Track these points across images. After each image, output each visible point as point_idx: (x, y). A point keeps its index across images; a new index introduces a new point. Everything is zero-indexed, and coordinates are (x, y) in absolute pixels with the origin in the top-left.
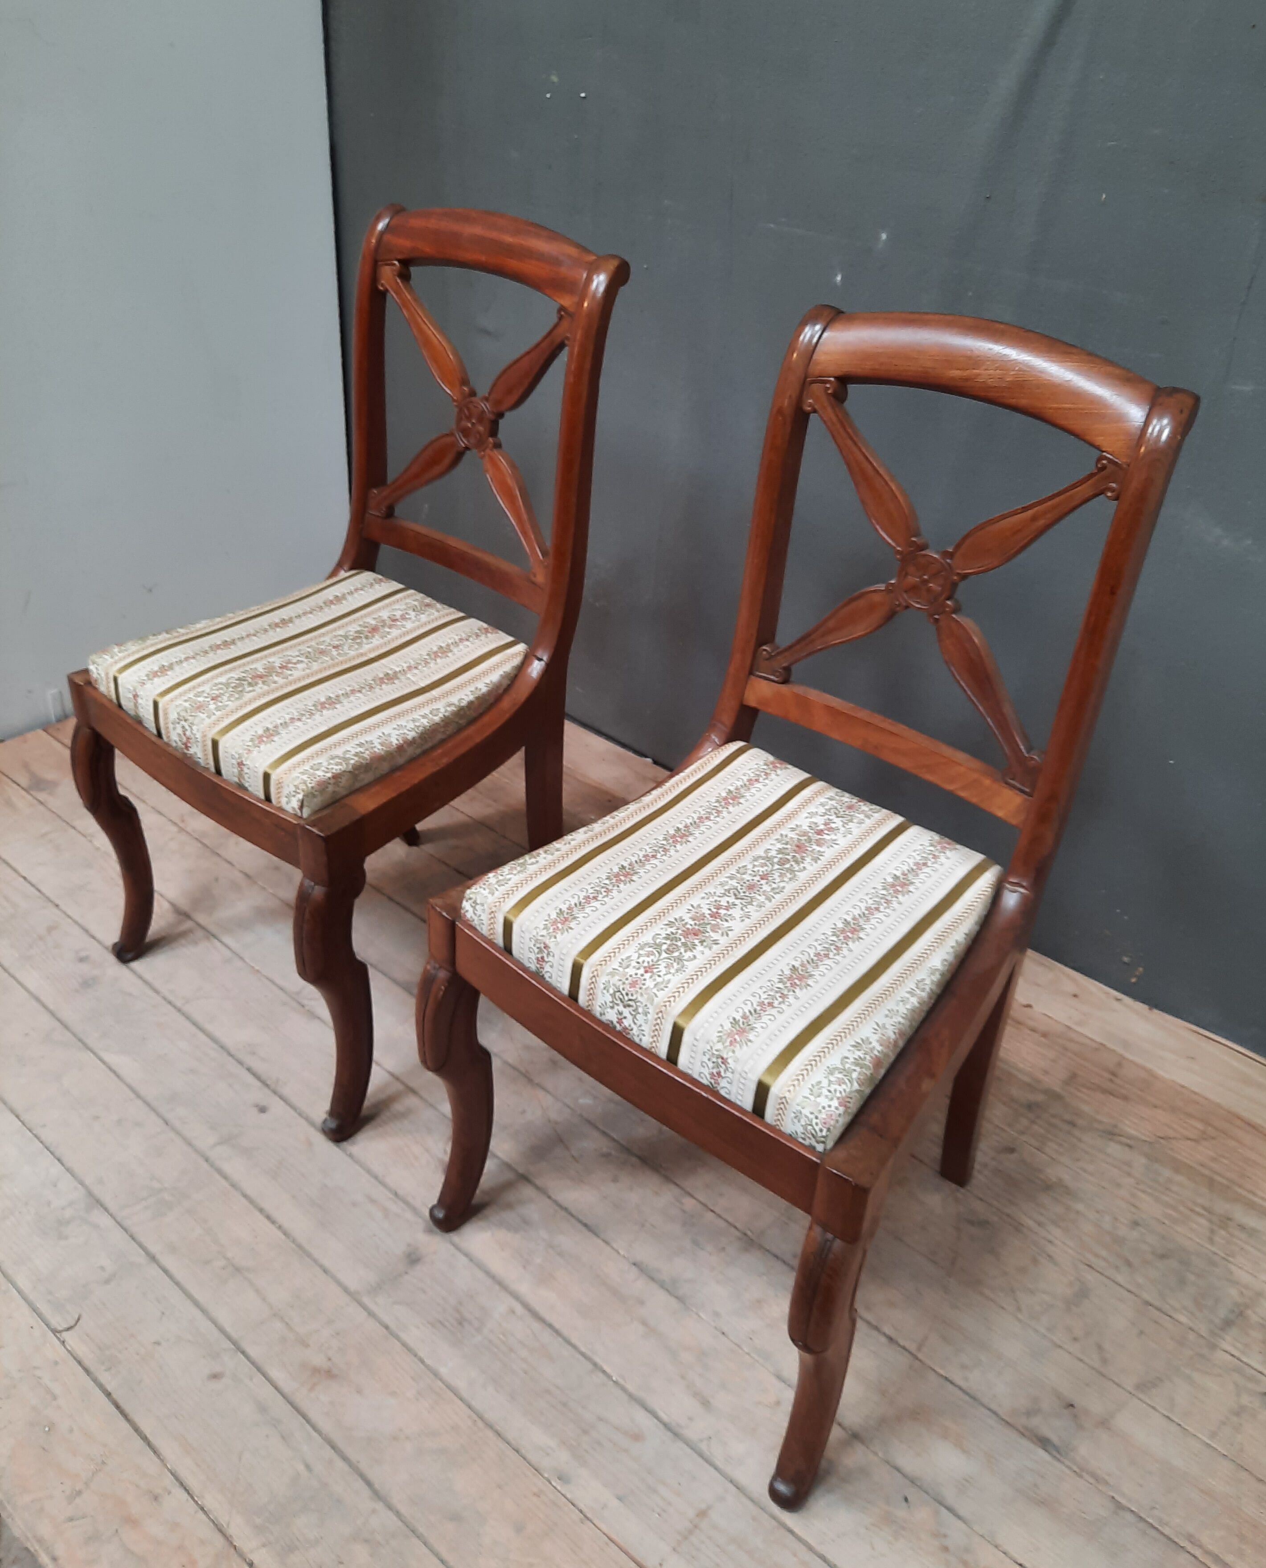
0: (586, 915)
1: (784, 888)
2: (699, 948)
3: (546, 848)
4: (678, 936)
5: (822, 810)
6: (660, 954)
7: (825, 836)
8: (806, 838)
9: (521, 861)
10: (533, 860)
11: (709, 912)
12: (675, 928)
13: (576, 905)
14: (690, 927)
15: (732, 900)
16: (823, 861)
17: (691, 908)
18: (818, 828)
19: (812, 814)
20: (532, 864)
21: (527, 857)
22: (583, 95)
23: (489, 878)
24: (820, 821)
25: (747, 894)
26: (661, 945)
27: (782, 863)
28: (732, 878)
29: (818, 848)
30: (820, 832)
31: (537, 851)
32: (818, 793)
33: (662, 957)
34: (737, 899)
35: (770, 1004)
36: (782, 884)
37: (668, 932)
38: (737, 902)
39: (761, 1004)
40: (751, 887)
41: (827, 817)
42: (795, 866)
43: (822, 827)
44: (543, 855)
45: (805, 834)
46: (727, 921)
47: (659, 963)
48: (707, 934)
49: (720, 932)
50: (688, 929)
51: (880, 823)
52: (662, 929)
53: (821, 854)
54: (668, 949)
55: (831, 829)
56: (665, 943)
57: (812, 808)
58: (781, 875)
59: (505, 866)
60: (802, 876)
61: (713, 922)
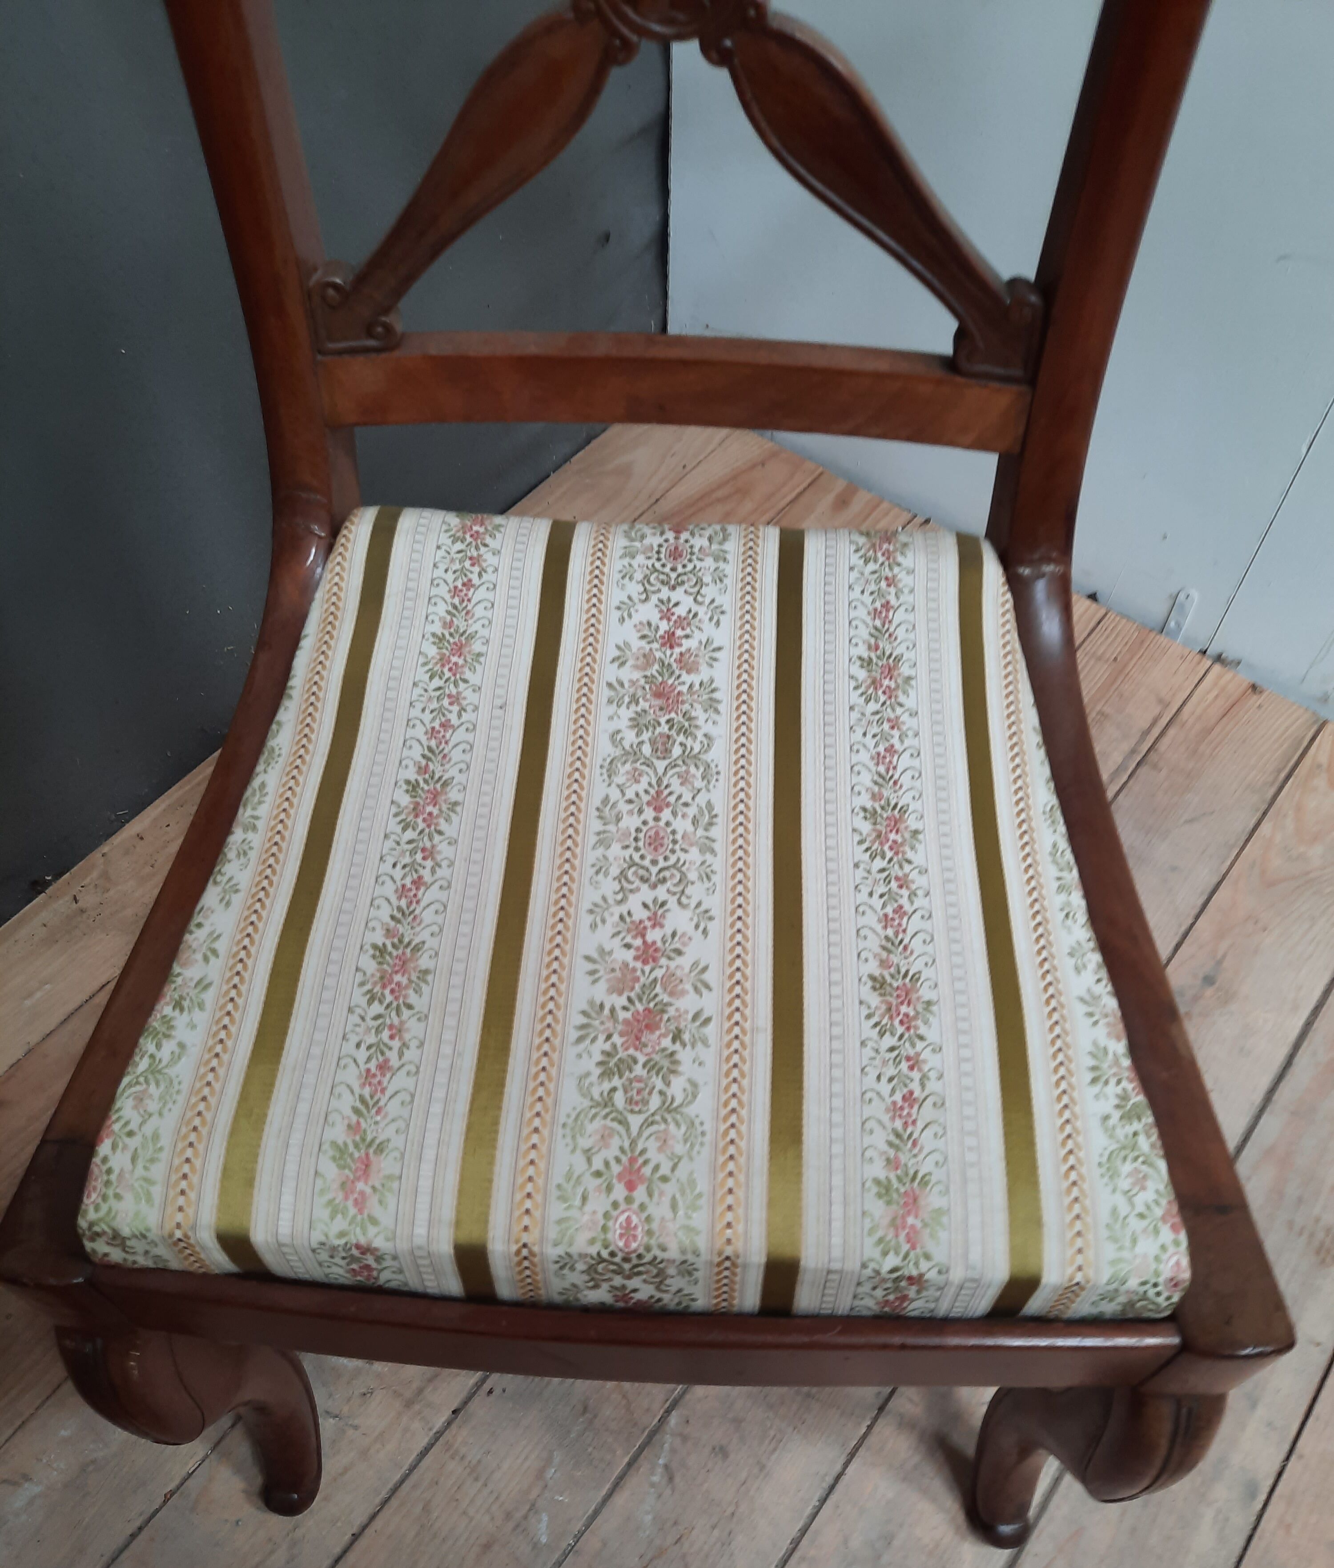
0: (401, 1124)
1: (710, 805)
2: (685, 1055)
3: (170, 993)
4: (622, 1054)
5: (634, 589)
6: (623, 1122)
7: (686, 644)
8: (656, 667)
9: (142, 1064)
10: (168, 1047)
11: (632, 953)
12: (602, 1038)
13: (356, 1111)
14: (628, 1015)
15: (646, 894)
16: (725, 695)
17: (590, 966)
18: (661, 632)
19: (625, 609)
20: (175, 1058)
21: (147, 1044)
23: (105, 1160)
24: (648, 612)
25: (662, 864)
26: (611, 1099)
27: (662, 748)
28: (603, 841)
29: (695, 679)
30: (670, 640)
31: (157, 1015)
32: (600, 552)
33: (634, 1130)
34: (654, 887)
36: (701, 799)
37: (598, 1057)
38: (661, 893)
41: (654, 599)
42: (689, 742)
43: (664, 626)
44: (181, 1020)
45: (647, 659)
46: (679, 952)
47: (640, 1147)
48: (671, 1011)
49: (688, 987)
50: (626, 1022)
51: (750, 558)
52: (579, 1056)
53: (709, 687)
54: (630, 1101)
55: (681, 622)
56: (614, 1089)
57: (614, 595)
59: (118, 1104)
61: (659, 973)
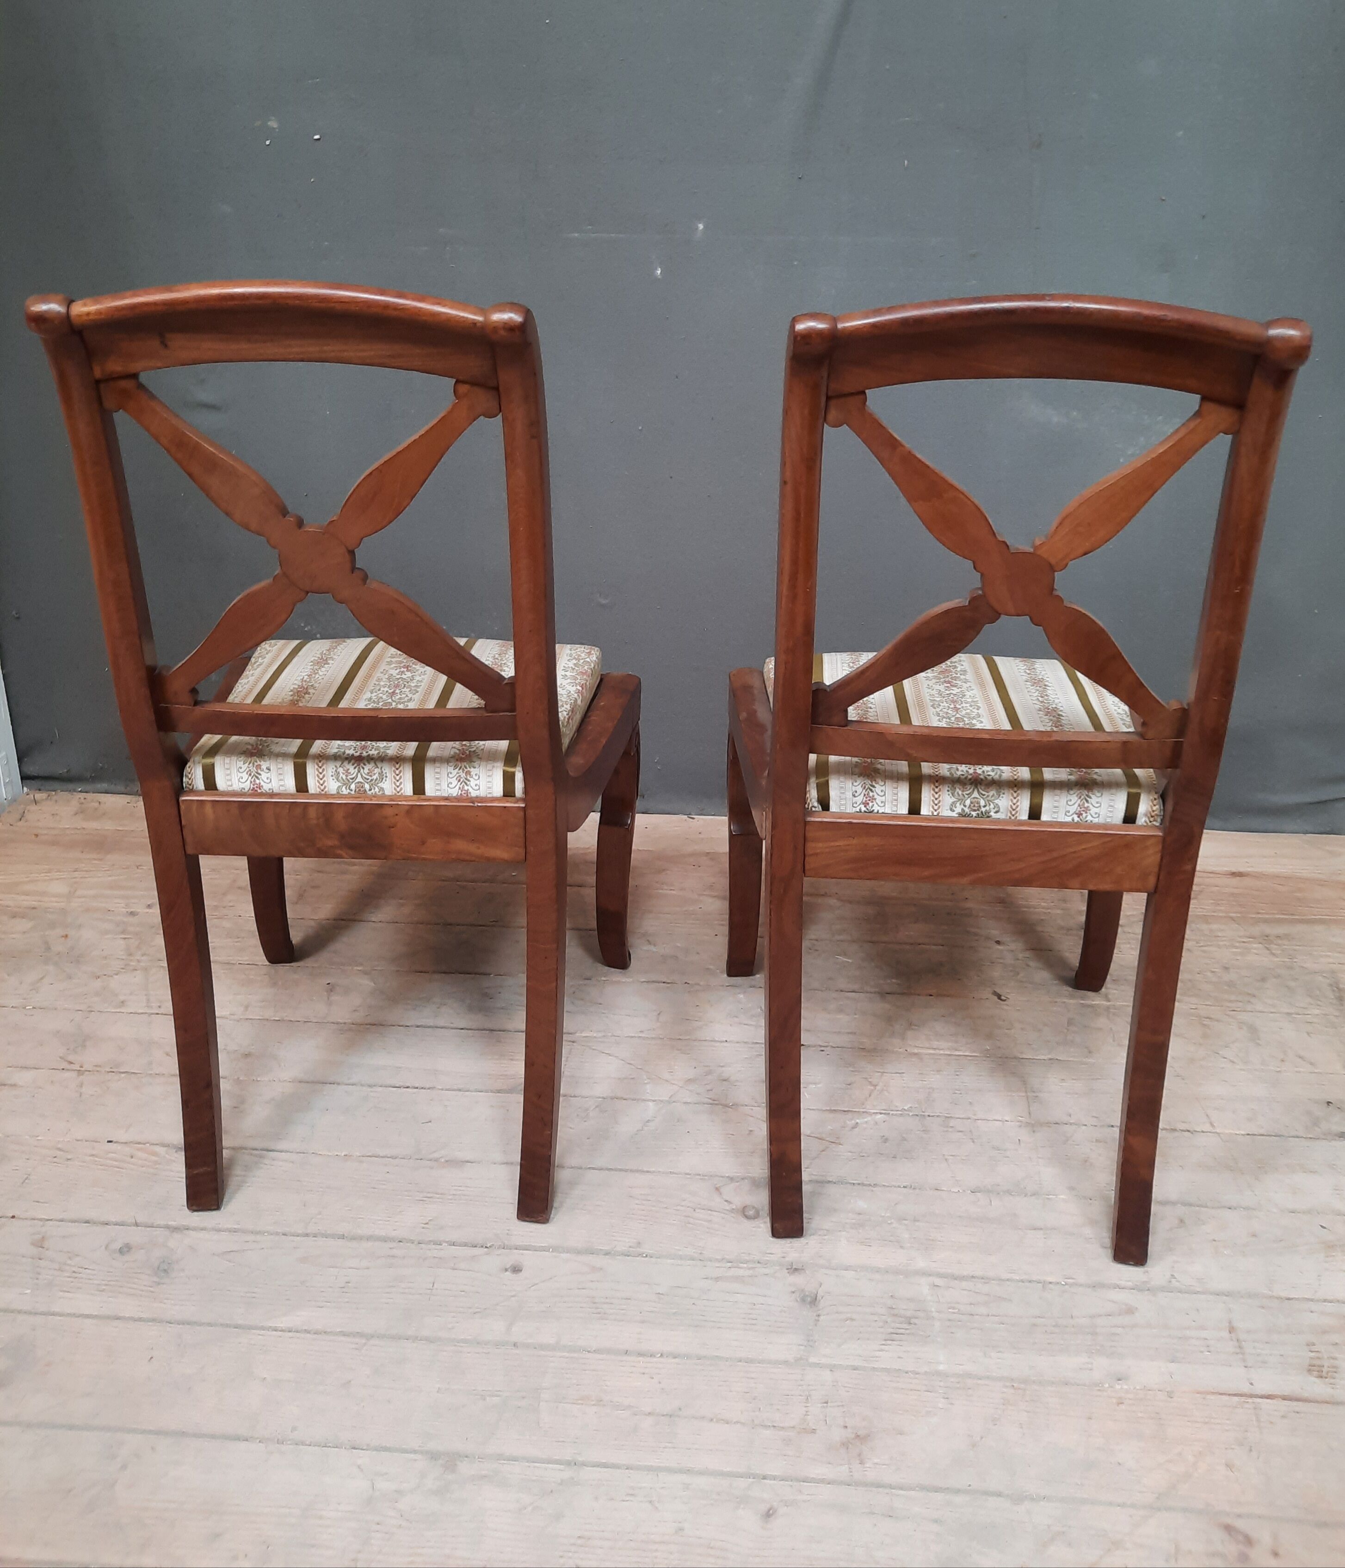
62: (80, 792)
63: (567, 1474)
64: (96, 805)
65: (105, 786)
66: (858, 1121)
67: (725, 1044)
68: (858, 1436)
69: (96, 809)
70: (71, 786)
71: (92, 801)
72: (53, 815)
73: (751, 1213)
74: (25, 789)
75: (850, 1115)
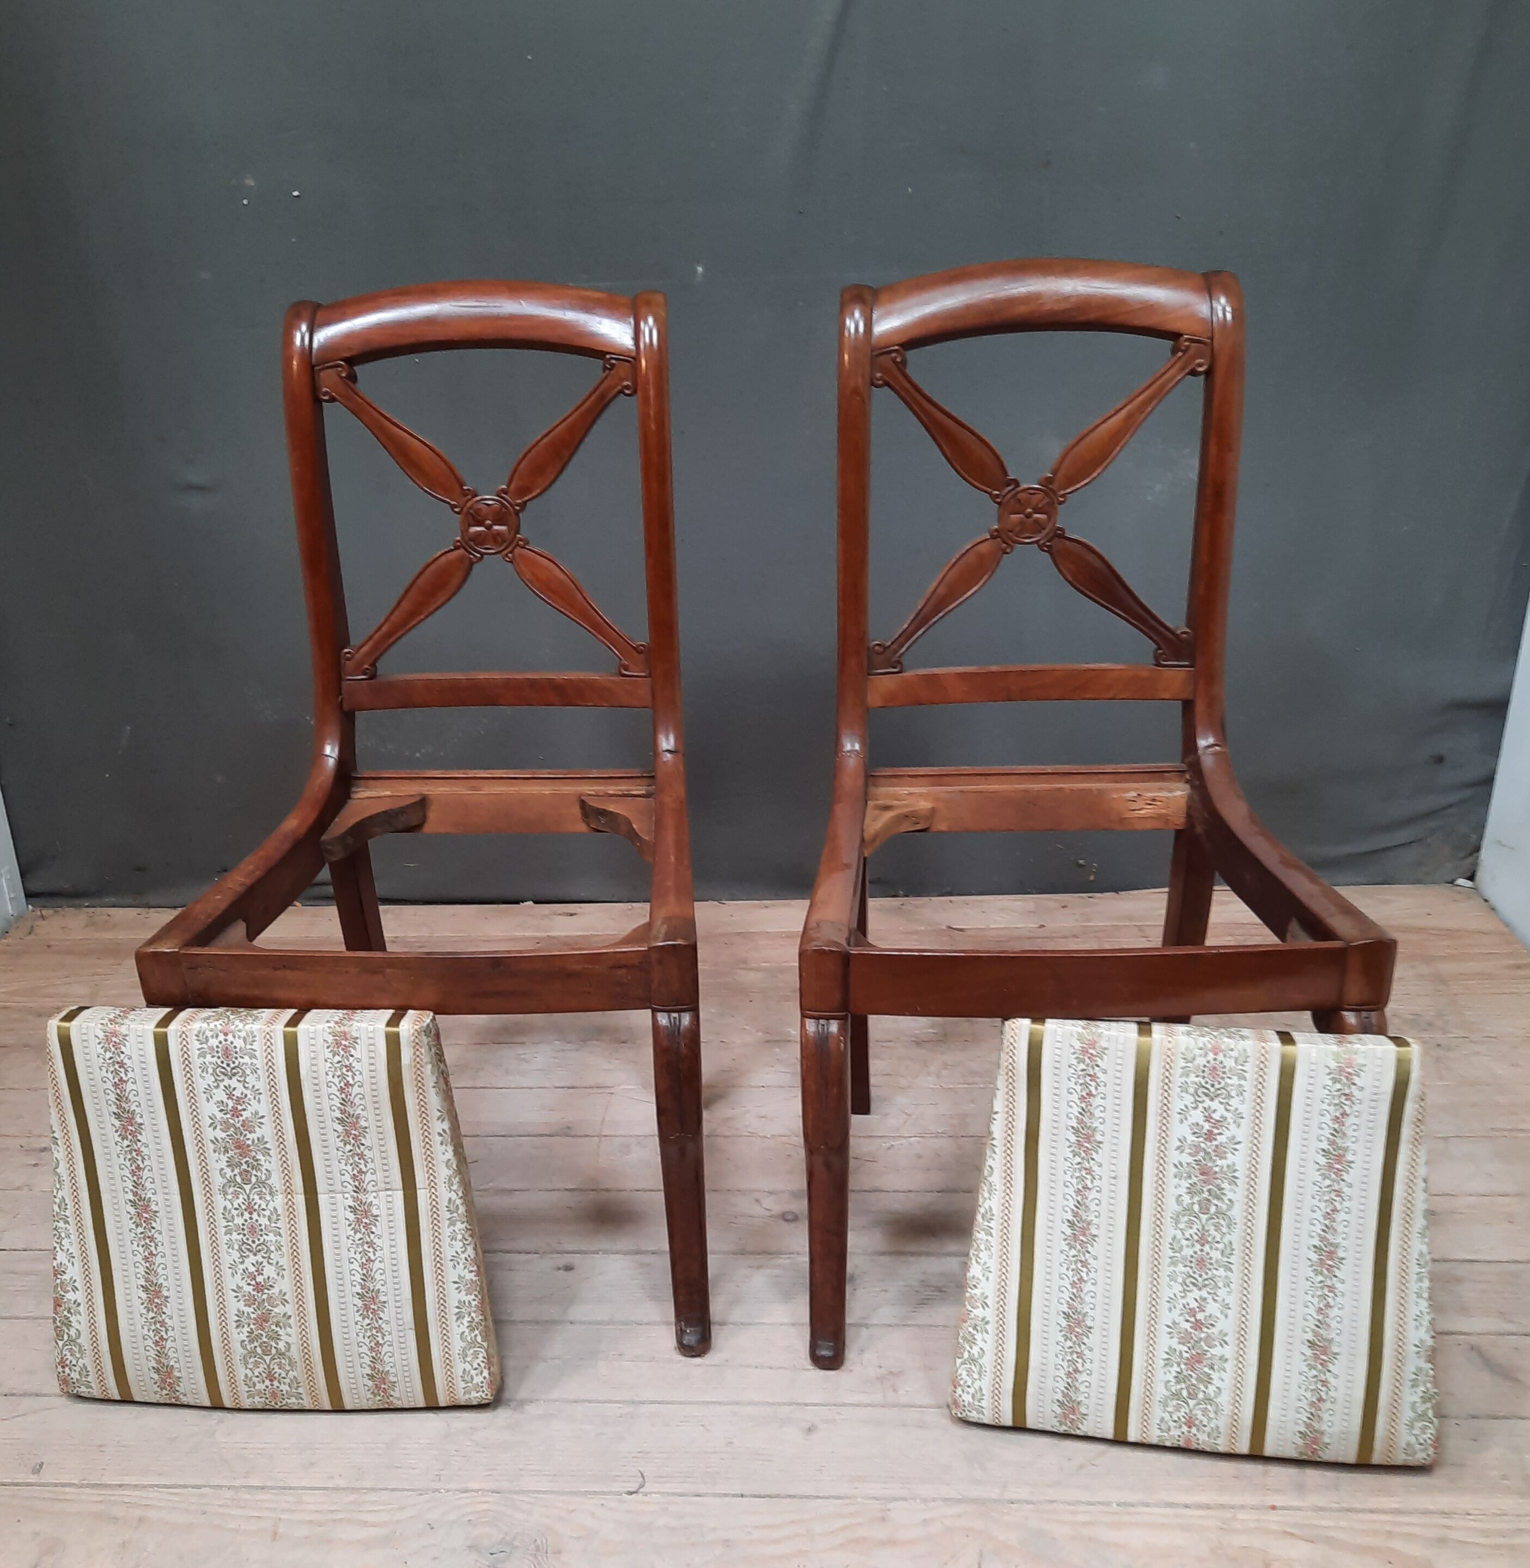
22: (296, 193)
35: (1320, 1399)
39: (1312, 1404)
40: (1201, 1263)
58: (1217, 1227)
60: (1237, 1212)
62: (87, 907)
63: (627, 1409)
64: (106, 917)
65: (113, 900)
66: (893, 1143)
67: (762, 1089)
68: (891, 1373)
69: (106, 922)
70: (77, 902)
71: (102, 914)
72: (63, 928)
73: (790, 1217)
74: (30, 907)
75: (885, 1140)
